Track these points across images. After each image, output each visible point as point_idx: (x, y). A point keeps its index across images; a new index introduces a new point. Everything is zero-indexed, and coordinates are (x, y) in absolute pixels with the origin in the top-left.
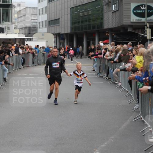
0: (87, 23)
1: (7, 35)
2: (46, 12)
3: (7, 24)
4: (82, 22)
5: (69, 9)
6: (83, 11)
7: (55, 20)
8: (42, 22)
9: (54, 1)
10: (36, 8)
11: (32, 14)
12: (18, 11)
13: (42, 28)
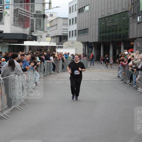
0: (114, 33)
1: (39, 42)
2: (76, 22)
3: (40, 33)
4: (109, 32)
5: (97, 20)
6: (110, 21)
7: (84, 29)
8: (73, 31)
9: (84, 12)
10: (67, 19)
11: (63, 24)
12: (50, 21)
13: (72, 37)
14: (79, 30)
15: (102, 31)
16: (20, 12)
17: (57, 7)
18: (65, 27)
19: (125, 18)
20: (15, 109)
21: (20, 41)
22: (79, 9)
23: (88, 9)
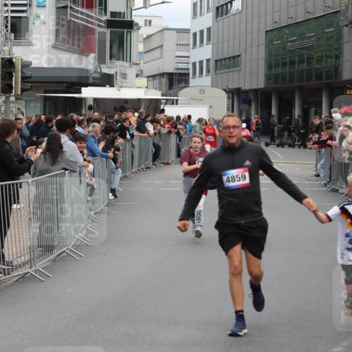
0: (304, 66)
1: (119, 90)
2: (209, 39)
3: (121, 66)
4: (292, 63)
5: (263, 34)
6: (295, 38)
7: (229, 58)
8: (201, 62)
9: (229, 15)
10: (186, 31)
11: (177, 45)
12: (145, 36)
13: (199, 77)
14: (216, 59)
15: (273, 62)
16: (71, 15)
17: (162, 3)
18: (183, 51)
19: (332, 29)
20: (63, 257)
21: (71, 88)
22: (218, 8)
23: (240, 8)
